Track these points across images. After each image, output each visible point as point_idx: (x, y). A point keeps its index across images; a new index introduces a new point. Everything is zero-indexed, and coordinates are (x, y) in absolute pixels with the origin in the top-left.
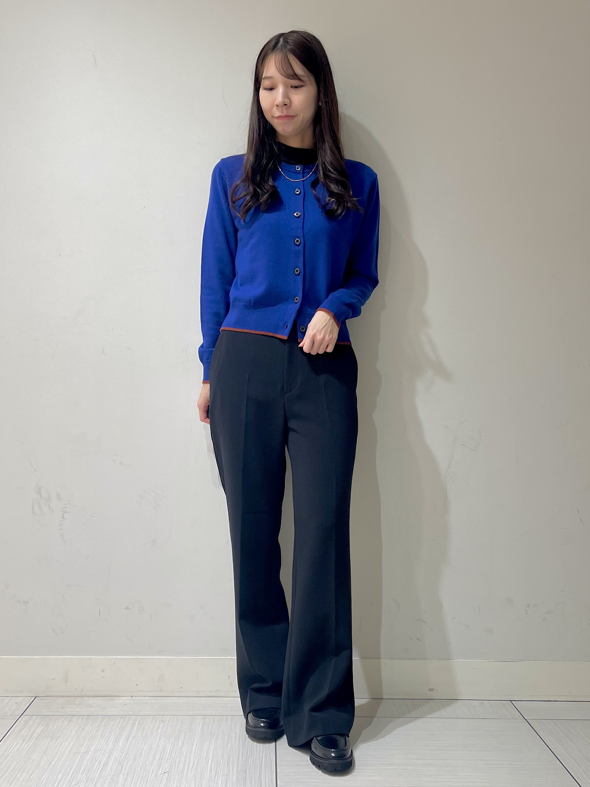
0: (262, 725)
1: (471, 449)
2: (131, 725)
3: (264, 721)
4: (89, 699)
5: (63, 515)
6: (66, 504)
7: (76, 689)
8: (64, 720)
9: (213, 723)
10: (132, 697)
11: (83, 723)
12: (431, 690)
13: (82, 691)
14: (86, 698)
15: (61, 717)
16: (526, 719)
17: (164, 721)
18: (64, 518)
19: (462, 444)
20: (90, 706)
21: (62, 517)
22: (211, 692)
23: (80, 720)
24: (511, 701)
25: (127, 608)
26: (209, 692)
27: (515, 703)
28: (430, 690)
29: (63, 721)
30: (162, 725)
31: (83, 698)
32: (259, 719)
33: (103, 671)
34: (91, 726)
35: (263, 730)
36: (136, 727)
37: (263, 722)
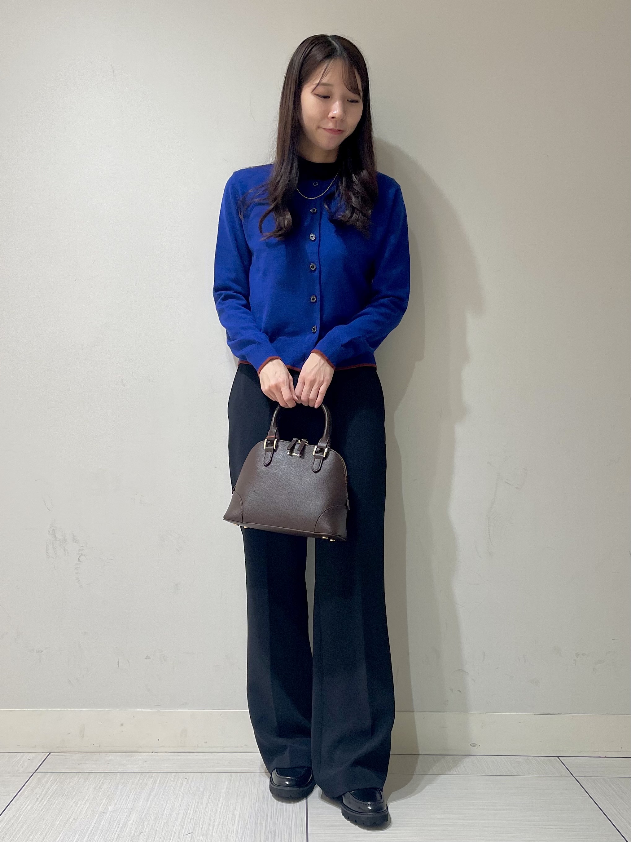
0: (287, 783)
1: (516, 488)
2: (152, 782)
3: (289, 778)
4: (107, 754)
5: (79, 558)
6: (82, 546)
7: (93, 744)
8: (80, 778)
9: (240, 781)
10: (153, 753)
11: (101, 780)
12: (473, 745)
13: (100, 746)
14: (104, 754)
15: (77, 774)
16: (575, 776)
17: (187, 778)
18: (80, 562)
19: (506, 482)
20: (108, 762)
21: (78, 560)
22: (237, 747)
23: (98, 777)
24: (558, 757)
25: (148, 658)
26: (235, 747)
27: (563, 759)
28: (471, 745)
29: (79, 780)
30: (185, 783)
31: (101, 754)
32: (284, 777)
33: (122, 725)
34: (109, 783)
35: (288, 788)
36: (157, 785)
37: (288, 780)
